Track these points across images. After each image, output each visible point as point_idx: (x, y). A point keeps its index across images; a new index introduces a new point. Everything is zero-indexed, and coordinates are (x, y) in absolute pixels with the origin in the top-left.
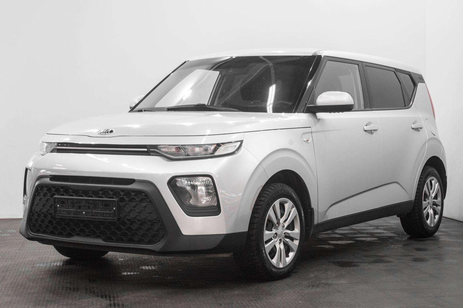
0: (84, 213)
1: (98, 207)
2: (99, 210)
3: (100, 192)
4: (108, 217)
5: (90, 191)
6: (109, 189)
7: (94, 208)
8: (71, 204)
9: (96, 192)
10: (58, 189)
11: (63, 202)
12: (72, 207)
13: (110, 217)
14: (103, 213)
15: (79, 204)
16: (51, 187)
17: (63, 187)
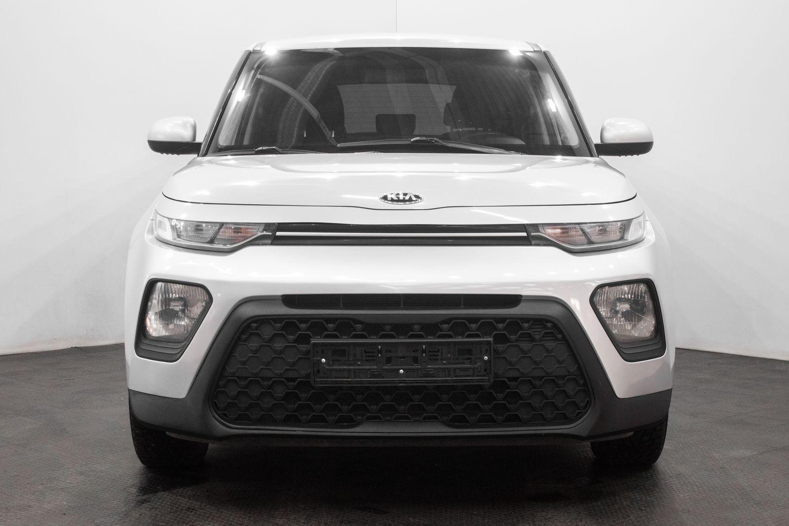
0: (401, 371)
1: (439, 357)
2: (445, 364)
3: (445, 326)
4: (469, 376)
5: (415, 324)
6: (466, 319)
7: (430, 359)
8: (364, 355)
9: (430, 328)
10: (318, 326)
11: (338, 352)
12: (366, 360)
13: (472, 376)
14: (455, 369)
15: (389, 355)
16: (295, 321)
17: (330, 319)
